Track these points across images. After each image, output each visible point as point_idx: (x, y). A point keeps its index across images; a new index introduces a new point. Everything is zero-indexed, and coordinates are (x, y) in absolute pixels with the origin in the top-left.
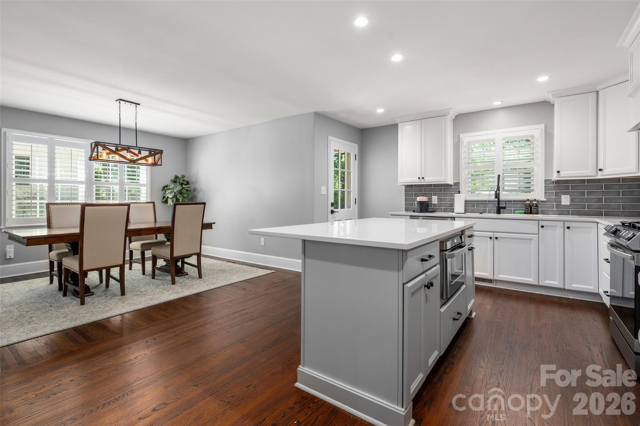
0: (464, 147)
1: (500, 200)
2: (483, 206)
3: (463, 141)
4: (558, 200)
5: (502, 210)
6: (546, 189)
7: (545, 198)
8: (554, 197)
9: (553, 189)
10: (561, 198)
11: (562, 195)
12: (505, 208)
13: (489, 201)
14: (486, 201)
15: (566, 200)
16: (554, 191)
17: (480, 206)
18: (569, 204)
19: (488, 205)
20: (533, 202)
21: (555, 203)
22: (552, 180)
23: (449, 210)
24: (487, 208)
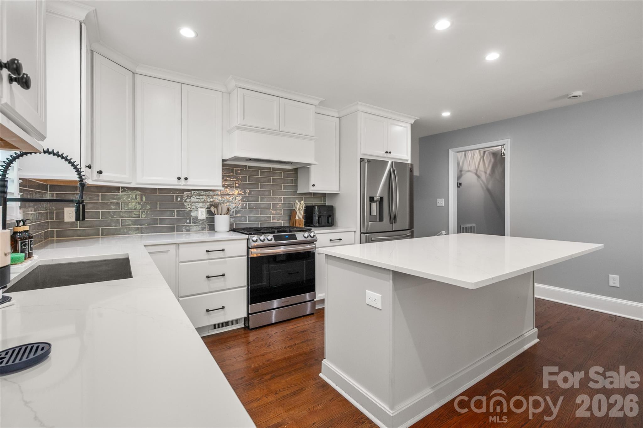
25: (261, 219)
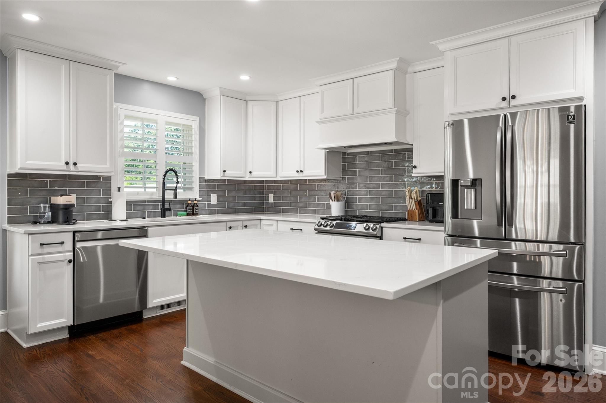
0: (120, 124)
1: (165, 200)
2: (142, 208)
3: (120, 114)
4: (209, 200)
5: (167, 213)
6: (200, 188)
7: (200, 197)
8: (206, 196)
9: (205, 188)
10: (211, 197)
11: (212, 194)
12: (169, 209)
13: (148, 202)
14: (144, 202)
15: (214, 199)
16: (206, 190)
17: (138, 208)
18: (216, 203)
19: (147, 207)
20: (193, 202)
21: (206, 203)
22: (204, 178)
23: (95, 217)
24: (147, 211)
25: (382, 208)
